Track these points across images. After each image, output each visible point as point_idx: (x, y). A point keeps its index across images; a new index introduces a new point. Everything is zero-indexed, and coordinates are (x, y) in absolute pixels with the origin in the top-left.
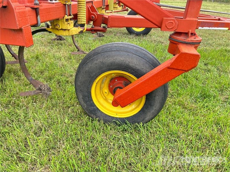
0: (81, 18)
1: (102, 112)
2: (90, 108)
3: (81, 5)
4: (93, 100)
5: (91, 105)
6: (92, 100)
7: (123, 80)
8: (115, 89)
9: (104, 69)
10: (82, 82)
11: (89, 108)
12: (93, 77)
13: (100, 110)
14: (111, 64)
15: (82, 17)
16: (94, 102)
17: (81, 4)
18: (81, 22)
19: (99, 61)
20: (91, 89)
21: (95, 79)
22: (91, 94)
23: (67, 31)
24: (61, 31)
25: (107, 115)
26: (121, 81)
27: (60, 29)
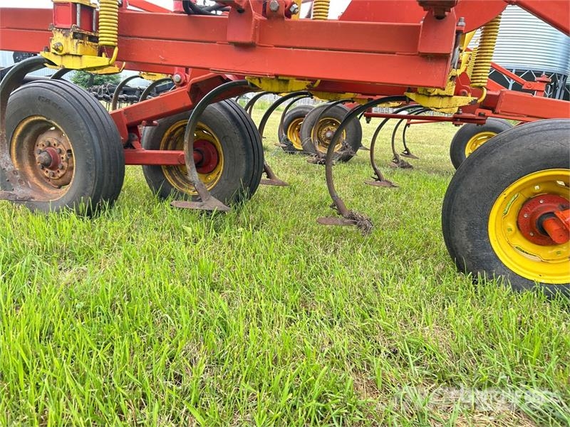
0: (482, 76)
1: (505, 266)
2: (479, 255)
3: (487, 52)
4: (490, 234)
5: (482, 246)
6: (487, 236)
7: (557, 202)
8: (541, 217)
9: (533, 164)
10: (474, 193)
11: (478, 253)
12: (503, 182)
13: (501, 262)
14: (555, 152)
15: (484, 74)
16: (490, 242)
17: (489, 51)
18: (481, 82)
19: (524, 147)
20: (490, 210)
21: (507, 186)
22: (487, 222)
23: (446, 99)
24: (435, 98)
25: (517, 274)
26: (555, 203)
27: (435, 95)
